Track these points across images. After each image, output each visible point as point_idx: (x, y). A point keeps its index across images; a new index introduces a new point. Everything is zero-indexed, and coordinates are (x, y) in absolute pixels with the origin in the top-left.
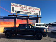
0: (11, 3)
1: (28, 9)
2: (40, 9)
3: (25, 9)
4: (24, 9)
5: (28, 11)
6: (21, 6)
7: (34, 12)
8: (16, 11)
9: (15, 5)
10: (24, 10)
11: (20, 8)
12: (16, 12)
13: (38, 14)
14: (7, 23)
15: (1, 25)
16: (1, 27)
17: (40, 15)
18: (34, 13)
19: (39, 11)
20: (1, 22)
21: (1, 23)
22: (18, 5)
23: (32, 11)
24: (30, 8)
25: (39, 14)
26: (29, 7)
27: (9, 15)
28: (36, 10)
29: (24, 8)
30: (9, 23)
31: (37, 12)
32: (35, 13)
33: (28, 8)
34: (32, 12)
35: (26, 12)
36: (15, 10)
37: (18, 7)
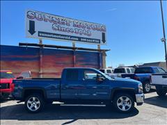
1: (74, 28)
3: (65, 26)
4: (62, 26)
5: (73, 32)
6: (54, 19)
7: (89, 35)
8: (39, 32)
9: (37, 15)
10: (61, 30)
11: (50, 24)
12: (39, 36)
13: (99, 40)
19: (103, 35)
22: (46, 17)
23: (85, 34)
24: (78, 24)
25: (104, 41)
27: (20, 44)
28: (94, 29)
30: (21, 65)
32: (92, 39)
35: (68, 36)
36: (37, 29)
37: (46, 20)
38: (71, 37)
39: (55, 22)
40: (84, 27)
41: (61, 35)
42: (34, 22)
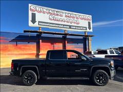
0: (30, 5)
1: (66, 18)
3: (59, 17)
4: (56, 17)
5: (65, 21)
6: (50, 11)
7: (78, 24)
8: (39, 22)
9: (37, 8)
10: (56, 20)
11: (47, 16)
12: (39, 25)
13: (86, 28)
14: (20, 48)
15: (9, 51)
17: (91, 30)
18: (79, 27)
19: (89, 23)
20: (9, 45)
22: (45, 10)
23: (75, 23)
24: (69, 15)
26: (67, 14)
27: (25, 31)
28: (82, 19)
29: (57, 15)
33: (66, 16)
34: (73, 24)
35: (61, 25)
36: (37, 19)
37: (44, 13)
38: (64, 25)
39: (51, 14)
40: (74, 17)
41: (56, 24)
42: (35, 14)
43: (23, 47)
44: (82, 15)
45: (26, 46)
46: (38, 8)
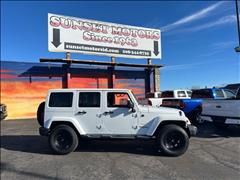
0: (50, 15)
1: (113, 36)
2: (157, 32)
3: (101, 34)
4: (96, 34)
5: (111, 42)
6: (86, 25)
7: (135, 45)
8: (66, 44)
11: (80, 33)
12: (65, 48)
13: (150, 52)
14: (35, 88)
16: (18, 100)
17: (159, 56)
19: (156, 44)
20: (17, 83)
21: (18, 88)
22: (75, 23)
23: (129, 44)
24: (119, 30)
25: (156, 53)
26: (115, 29)
27: (41, 60)
28: (142, 36)
29: (98, 30)
31: (146, 45)
32: (139, 51)
33: (114, 33)
34: (126, 46)
35: (105, 48)
36: (63, 39)
37: (74, 27)
38: (109, 48)
39: (87, 29)
40: (127, 34)
41: (95, 47)
42: (59, 30)
43: (39, 86)
44: (143, 30)
45: (44, 84)
46: (64, 20)
